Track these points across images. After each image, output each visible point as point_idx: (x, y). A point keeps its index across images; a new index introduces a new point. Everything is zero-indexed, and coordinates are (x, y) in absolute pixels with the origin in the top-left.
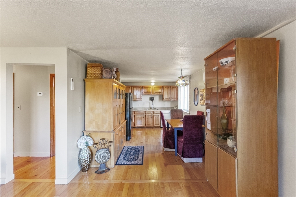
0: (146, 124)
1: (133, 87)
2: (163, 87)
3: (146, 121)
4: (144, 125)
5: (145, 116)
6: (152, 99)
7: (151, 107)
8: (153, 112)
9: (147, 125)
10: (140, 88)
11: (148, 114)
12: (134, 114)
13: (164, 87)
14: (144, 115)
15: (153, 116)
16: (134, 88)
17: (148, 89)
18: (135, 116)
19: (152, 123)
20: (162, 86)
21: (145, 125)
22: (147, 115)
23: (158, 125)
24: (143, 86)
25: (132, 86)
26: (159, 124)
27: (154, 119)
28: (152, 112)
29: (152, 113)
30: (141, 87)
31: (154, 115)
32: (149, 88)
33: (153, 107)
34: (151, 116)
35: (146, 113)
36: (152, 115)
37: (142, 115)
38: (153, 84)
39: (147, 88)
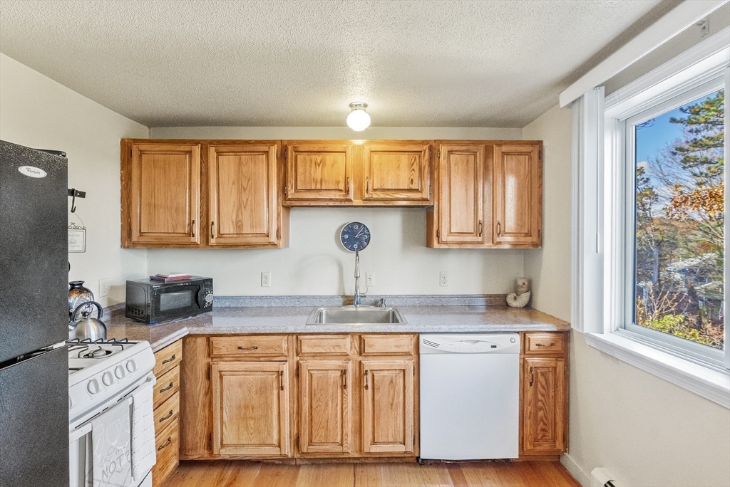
0: (304, 440)
1: (212, 150)
2: (431, 149)
3: (299, 413)
4: (288, 450)
5: (298, 373)
6: (354, 238)
7: (350, 291)
8: (362, 341)
9: (311, 443)
10: (267, 153)
11: (315, 355)
12: (209, 355)
13: (444, 150)
14: (286, 368)
15: (361, 373)
16: (219, 153)
17: (323, 163)
18: (215, 376)
19: (349, 427)
20: (423, 143)
21: (297, 443)
22: (308, 364)
23: (401, 448)
24: (290, 142)
25: (205, 145)
26: (409, 440)
27: (368, 394)
28: (348, 345)
29: (353, 353)
30: (274, 150)
31: (369, 364)
32: (329, 158)
33: (361, 291)
34: (344, 372)
35: (305, 349)
36: (350, 367)
37: (274, 366)
38: (359, 121)
39: (319, 158)
